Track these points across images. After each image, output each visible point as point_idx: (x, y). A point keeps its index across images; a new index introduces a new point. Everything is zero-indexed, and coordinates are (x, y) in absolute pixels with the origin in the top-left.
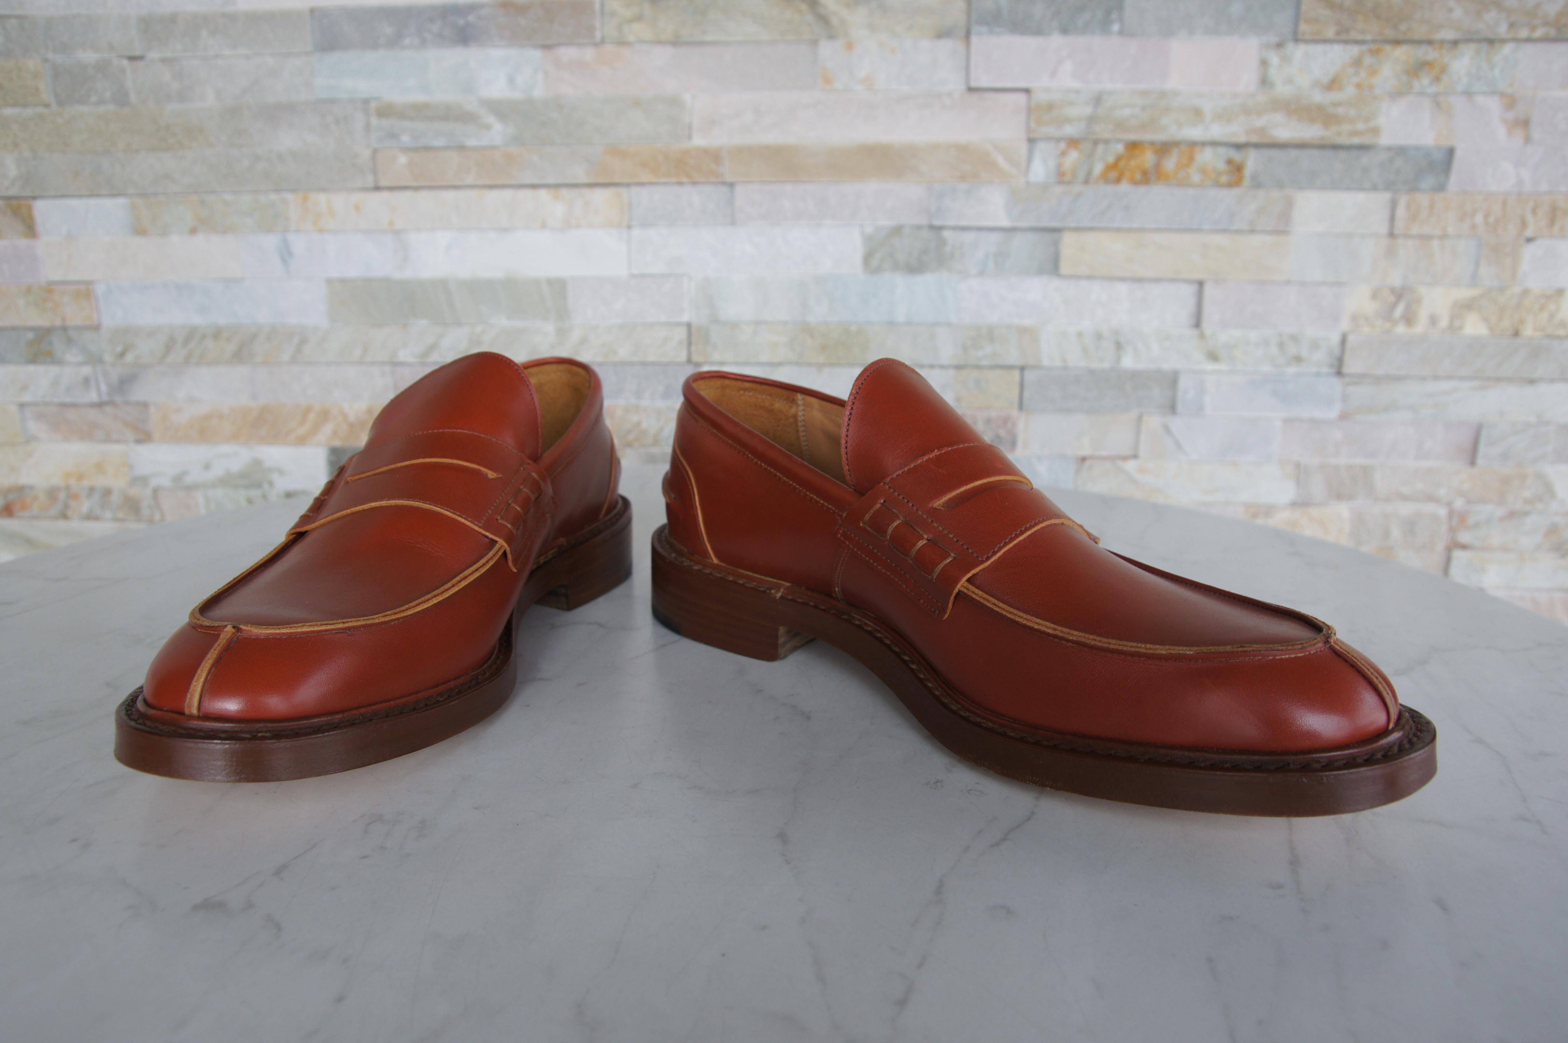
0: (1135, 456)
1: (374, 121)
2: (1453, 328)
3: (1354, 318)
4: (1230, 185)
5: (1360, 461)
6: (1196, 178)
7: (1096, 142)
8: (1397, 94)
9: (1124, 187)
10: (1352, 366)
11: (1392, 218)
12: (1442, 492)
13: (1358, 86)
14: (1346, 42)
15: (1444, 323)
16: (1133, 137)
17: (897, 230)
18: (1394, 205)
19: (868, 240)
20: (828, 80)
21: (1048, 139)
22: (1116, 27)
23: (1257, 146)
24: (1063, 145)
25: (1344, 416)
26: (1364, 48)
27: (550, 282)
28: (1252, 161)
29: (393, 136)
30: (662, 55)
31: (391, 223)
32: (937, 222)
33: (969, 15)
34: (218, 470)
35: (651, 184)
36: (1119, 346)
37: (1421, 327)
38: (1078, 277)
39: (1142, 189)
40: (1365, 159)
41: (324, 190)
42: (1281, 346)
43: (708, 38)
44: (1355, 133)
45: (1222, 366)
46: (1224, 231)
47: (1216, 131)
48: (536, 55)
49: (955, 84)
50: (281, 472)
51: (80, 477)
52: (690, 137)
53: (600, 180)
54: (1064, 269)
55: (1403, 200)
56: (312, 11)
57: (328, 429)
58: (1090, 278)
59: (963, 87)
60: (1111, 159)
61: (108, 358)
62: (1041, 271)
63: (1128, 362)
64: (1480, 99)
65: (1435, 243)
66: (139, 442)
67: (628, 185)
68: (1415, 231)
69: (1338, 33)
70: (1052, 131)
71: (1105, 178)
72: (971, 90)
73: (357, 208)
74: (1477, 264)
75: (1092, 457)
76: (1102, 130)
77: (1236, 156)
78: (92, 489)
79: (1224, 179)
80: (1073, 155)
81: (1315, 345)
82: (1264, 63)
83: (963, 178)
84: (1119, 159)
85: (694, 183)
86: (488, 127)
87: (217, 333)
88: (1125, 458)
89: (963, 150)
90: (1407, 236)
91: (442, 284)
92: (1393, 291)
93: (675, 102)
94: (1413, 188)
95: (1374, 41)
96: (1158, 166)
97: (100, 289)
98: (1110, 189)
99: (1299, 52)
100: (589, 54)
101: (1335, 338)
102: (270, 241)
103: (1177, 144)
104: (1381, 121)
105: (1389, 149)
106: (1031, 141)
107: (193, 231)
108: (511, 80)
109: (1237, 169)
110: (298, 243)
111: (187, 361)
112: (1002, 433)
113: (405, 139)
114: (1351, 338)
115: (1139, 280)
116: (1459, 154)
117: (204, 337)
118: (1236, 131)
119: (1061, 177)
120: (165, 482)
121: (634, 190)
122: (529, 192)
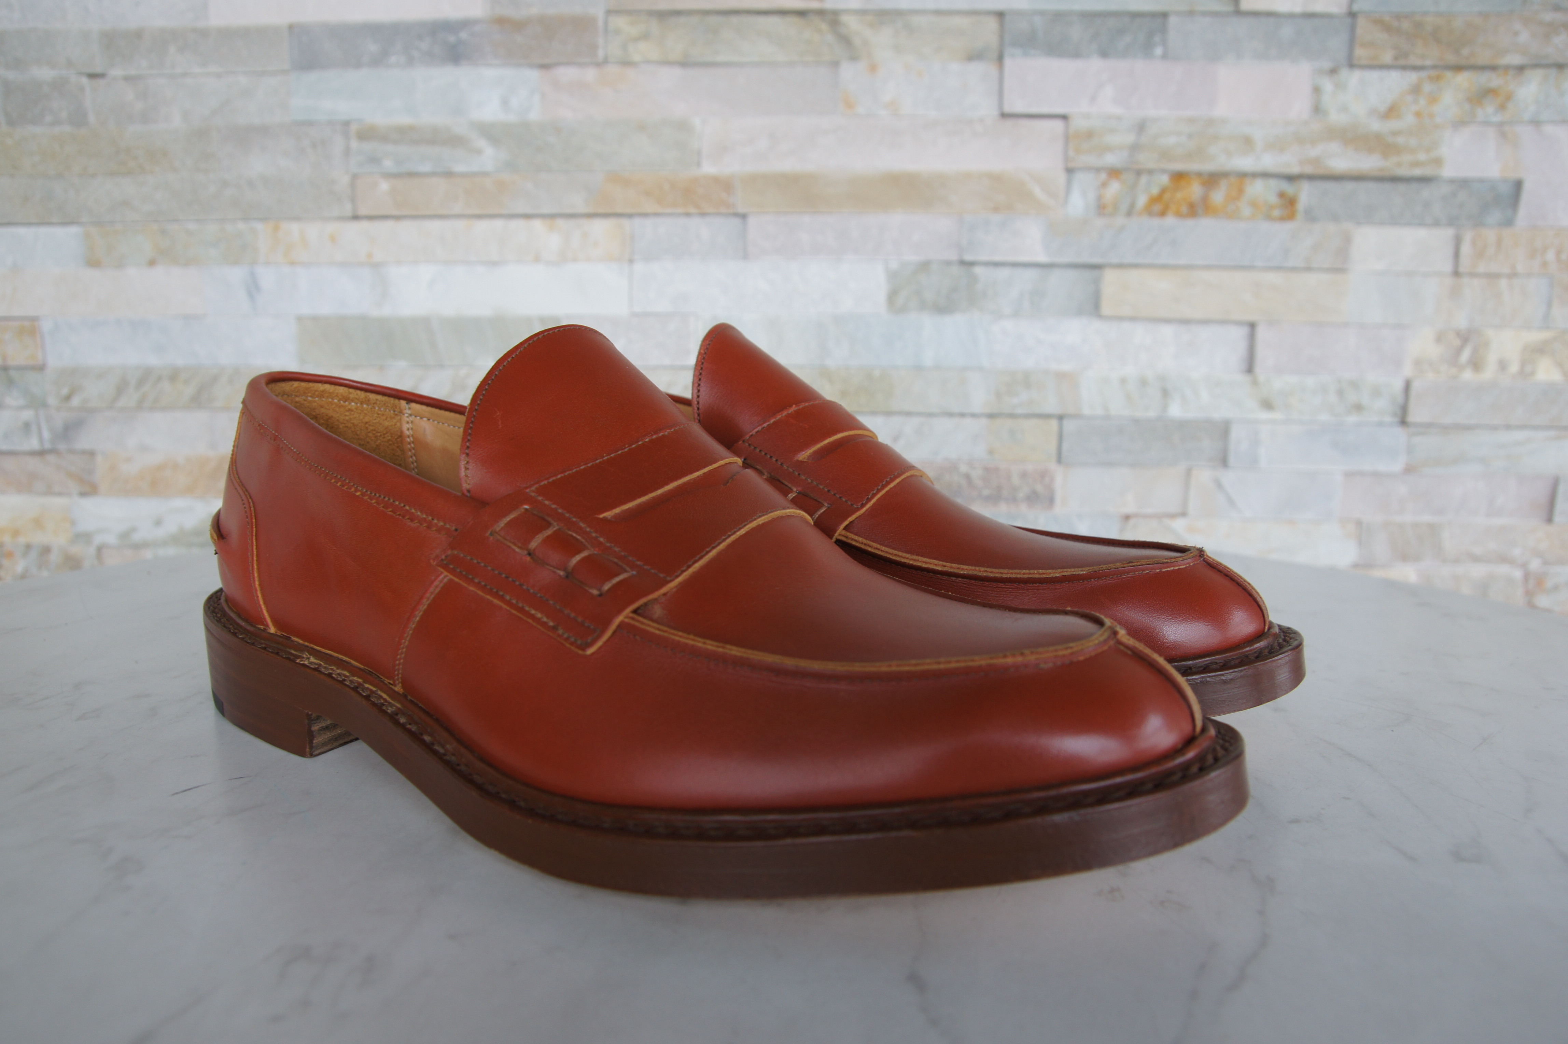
0: (1184, 514)
1: (354, 144)
2: (1525, 373)
3: (1418, 363)
4: (1282, 219)
5: (1426, 518)
6: (1246, 211)
7: (1139, 173)
8: (1459, 124)
9: (1170, 220)
10: (1416, 415)
11: (1457, 255)
12: (1517, 552)
13: (1418, 114)
14: (1404, 68)
15: (1514, 368)
16: (1179, 166)
17: (924, 266)
18: (1458, 241)
19: (892, 276)
20: (849, 105)
21: (1088, 169)
22: (1159, 51)
23: (1311, 178)
24: (1103, 176)
25: (1409, 470)
26: (1423, 74)
27: (542, 320)
29: (374, 160)
30: (670, 76)
31: (370, 256)
32: (968, 257)
33: (1001, 37)
34: (170, 527)
35: (656, 215)
36: (1165, 393)
37: (1489, 373)
38: (1120, 319)
39: (1190, 223)
40: (1426, 192)
41: (297, 219)
42: (1340, 393)
43: (720, 58)
44: (1416, 164)
45: (1277, 415)
46: (1278, 268)
47: (1269, 161)
48: (533, 75)
49: (987, 109)
51: (16, 533)
52: (699, 164)
53: (601, 210)
54: (1106, 310)
55: (1468, 236)
56: (291, 27)
58: (1133, 319)
59: (995, 112)
60: (1155, 191)
61: (52, 401)
62: (1080, 312)
63: (1175, 411)
64: (1549, 129)
65: (1503, 283)
66: (83, 494)
67: (630, 216)
68: (1481, 269)
69: (1396, 58)
70: (1091, 160)
71: (1149, 210)
72: (1004, 116)
73: (333, 239)
74: (1549, 305)
75: (1136, 515)
76: (1146, 160)
77: (1289, 189)
78: (28, 547)
79: (1276, 213)
80: (1115, 188)
81: (1376, 392)
82: (1317, 90)
83: (996, 209)
84: (1163, 191)
85: (703, 214)
86: (479, 152)
87: (174, 375)
88: (1173, 516)
89: (996, 179)
90: (1473, 275)
91: (425, 322)
92: (1458, 334)
93: (683, 126)
94: (1478, 222)
95: (1434, 67)
96: (1205, 199)
97: (46, 326)
98: (1156, 222)
99: (1354, 78)
100: (590, 74)
101: (1398, 385)
102: (236, 274)
103: (1225, 175)
104: (1444, 151)
105: (1452, 181)
106: (1070, 171)
107: (152, 263)
108: (505, 103)
109: (1289, 202)
110: (267, 277)
111: (140, 406)
112: (1039, 488)
113: (388, 164)
114: (1416, 385)
115: (1186, 322)
116: (1527, 187)
117: (159, 379)
118: (1289, 161)
119: (1101, 208)
120: (111, 539)
121: (637, 221)
122: (521, 223)
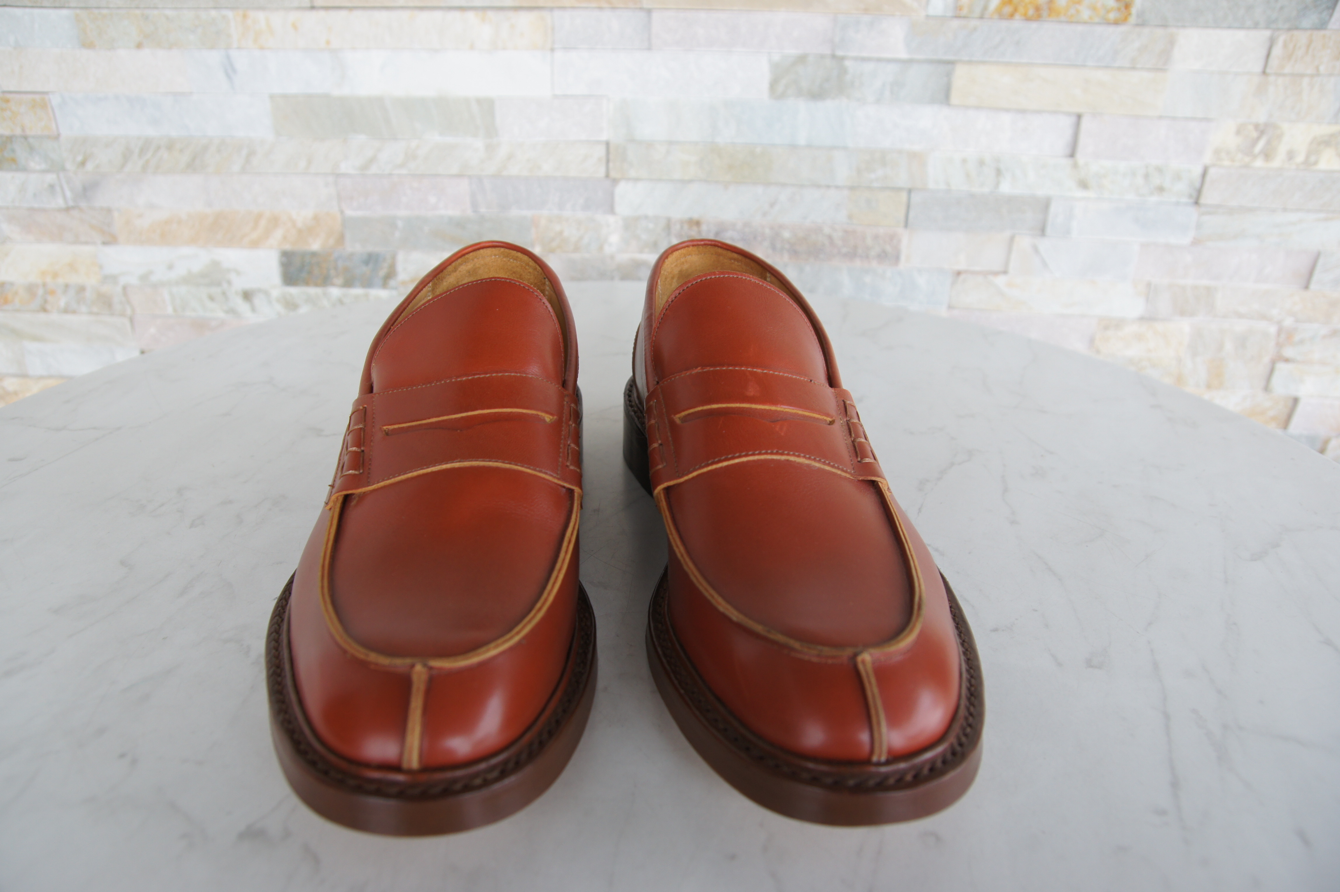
0: (1005, 272)
2: (1309, 163)
3: (1217, 152)
4: (1116, 23)
5: (1205, 282)
6: (1085, 14)
9: (1017, 23)
10: (1208, 198)
11: (1268, 57)
12: (1275, 312)
15: (1300, 158)
17: (802, 59)
18: (1271, 43)
19: (775, 67)
25: (1196, 242)
27: (479, 101)
31: (328, 42)
32: (839, 53)
34: (181, 271)
35: (573, 8)
36: (999, 172)
37: (1276, 163)
38: (967, 107)
39: (1034, 25)
41: (262, 8)
42: (1147, 176)
45: (1091, 194)
46: (1107, 67)
50: (238, 273)
51: (55, 275)
53: (525, 4)
54: (954, 99)
55: (1281, 39)
57: (278, 234)
58: (978, 108)
61: (70, 166)
62: (932, 101)
63: (1006, 188)
65: (1305, 82)
66: (105, 243)
67: (551, 9)
68: (1288, 69)
71: (999, 14)
73: (295, 27)
75: (966, 272)
78: (67, 286)
79: (1112, 16)
81: (1178, 177)
83: (866, 11)
85: (614, 8)
87: (170, 145)
88: (996, 274)
90: (1279, 75)
91: (379, 102)
92: (1256, 126)
94: (1293, 27)
97: (55, 100)
98: (1004, 24)
101: (1198, 170)
102: (214, 58)
107: (139, 46)
109: (1125, 6)
110: (241, 59)
111: (144, 170)
112: (888, 248)
114: (1212, 172)
115: (1022, 111)
117: (158, 148)
119: (958, 11)
120: (133, 280)
121: (557, 14)
122: (455, 14)
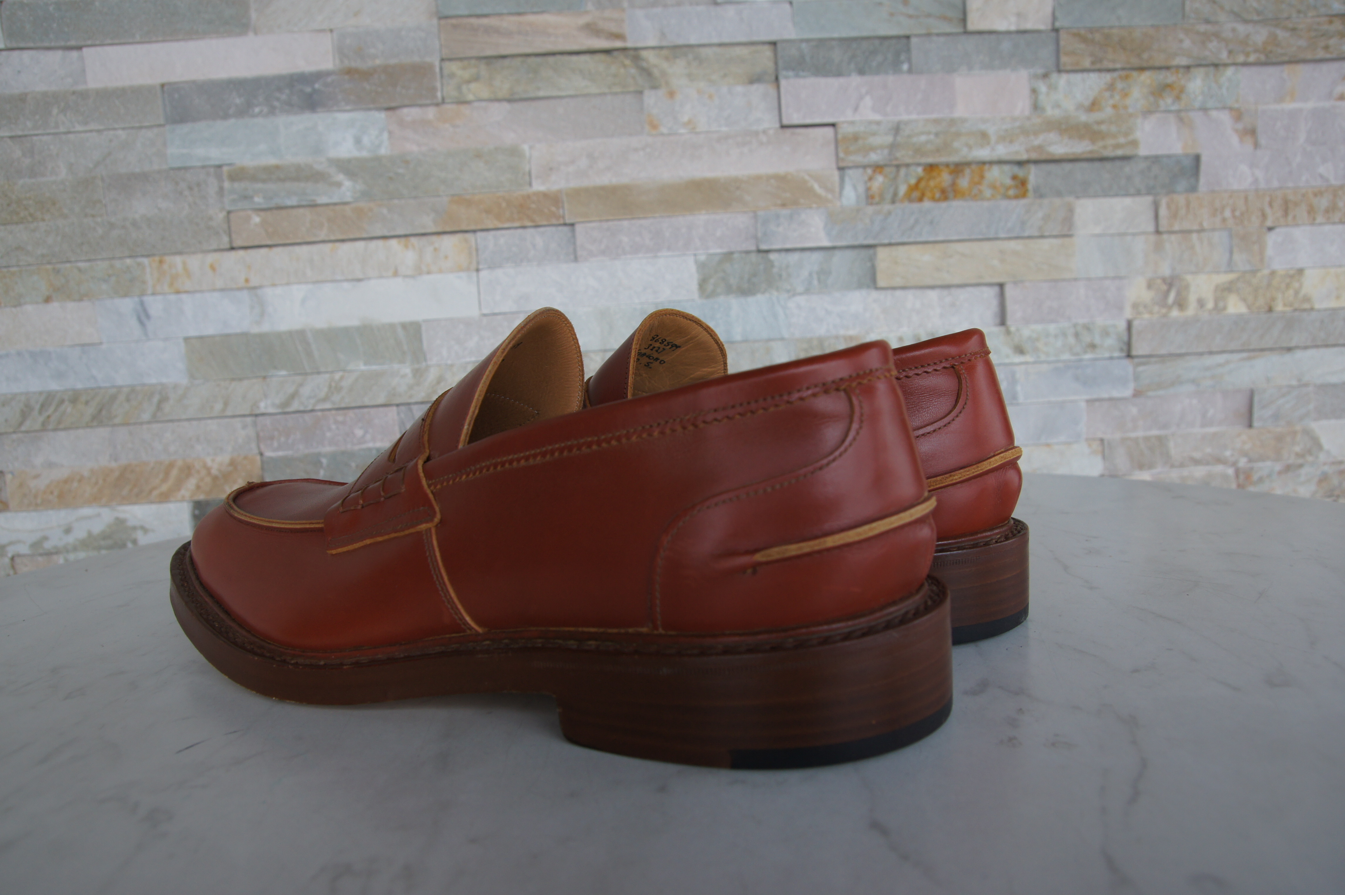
1: (227, 185)
2: (1219, 308)
3: (1135, 306)
4: (1016, 197)
5: (1155, 432)
6: (988, 193)
7: (898, 167)
8: (1147, 113)
9: (927, 204)
10: (1139, 349)
11: (1156, 217)
12: (1228, 453)
13: (1114, 106)
14: (1100, 70)
15: (1210, 305)
16: (930, 160)
17: (728, 256)
18: (1156, 206)
19: (701, 266)
20: (654, 126)
21: (857, 167)
22: (905, 67)
23: (1036, 162)
24: (869, 171)
25: (1137, 394)
26: (1115, 74)
27: (404, 326)
28: (1033, 175)
29: (246, 198)
30: (499, 111)
31: (247, 281)
32: (764, 247)
33: (776, 63)
34: (80, 533)
35: (497, 228)
37: (1191, 311)
38: (894, 288)
39: (944, 205)
40: (1127, 168)
41: (180, 253)
42: (1077, 335)
43: (541, 94)
44: (1118, 146)
45: (1028, 358)
46: (1017, 238)
47: (1002, 151)
48: (381, 116)
49: (769, 122)
50: (145, 530)
52: (530, 184)
53: (449, 227)
54: (881, 283)
55: (1164, 202)
56: (163, 86)
57: (191, 483)
58: (904, 288)
59: (778, 125)
60: (913, 181)
62: (860, 286)
64: (1214, 114)
65: (1194, 236)
67: (474, 231)
68: (1176, 227)
69: (1093, 63)
70: (858, 159)
71: (909, 197)
72: (783, 127)
74: (1231, 253)
76: (904, 156)
77: (1020, 172)
79: (1011, 192)
80: (880, 180)
81: (1105, 333)
82: (1034, 91)
83: (784, 205)
84: (920, 180)
85: (537, 226)
86: (339, 185)
87: (75, 397)
89: (782, 179)
90: (1171, 232)
91: (301, 333)
92: (1164, 280)
93: (514, 152)
94: (1170, 190)
95: (1123, 69)
96: (954, 184)
98: (916, 206)
99: (1062, 80)
100: (431, 113)
101: (1122, 325)
102: (127, 305)
103: (968, 164)
104: (1138, 135)
105: (1146, 158)
106: (841, 169)
107: (48, 300)
108: (358, 141)
109: (1022, 183)
110: (155, 305)
111: (44, 428)
113: (258, 200)
114: (1136, 323)
115: (948, 287)
116: (1204, 159)
117: (62, 401)
118: (1018, 150)
119: (870, 198)
120: (24, 549)
121: (480, 236)
122: (380, 243)
